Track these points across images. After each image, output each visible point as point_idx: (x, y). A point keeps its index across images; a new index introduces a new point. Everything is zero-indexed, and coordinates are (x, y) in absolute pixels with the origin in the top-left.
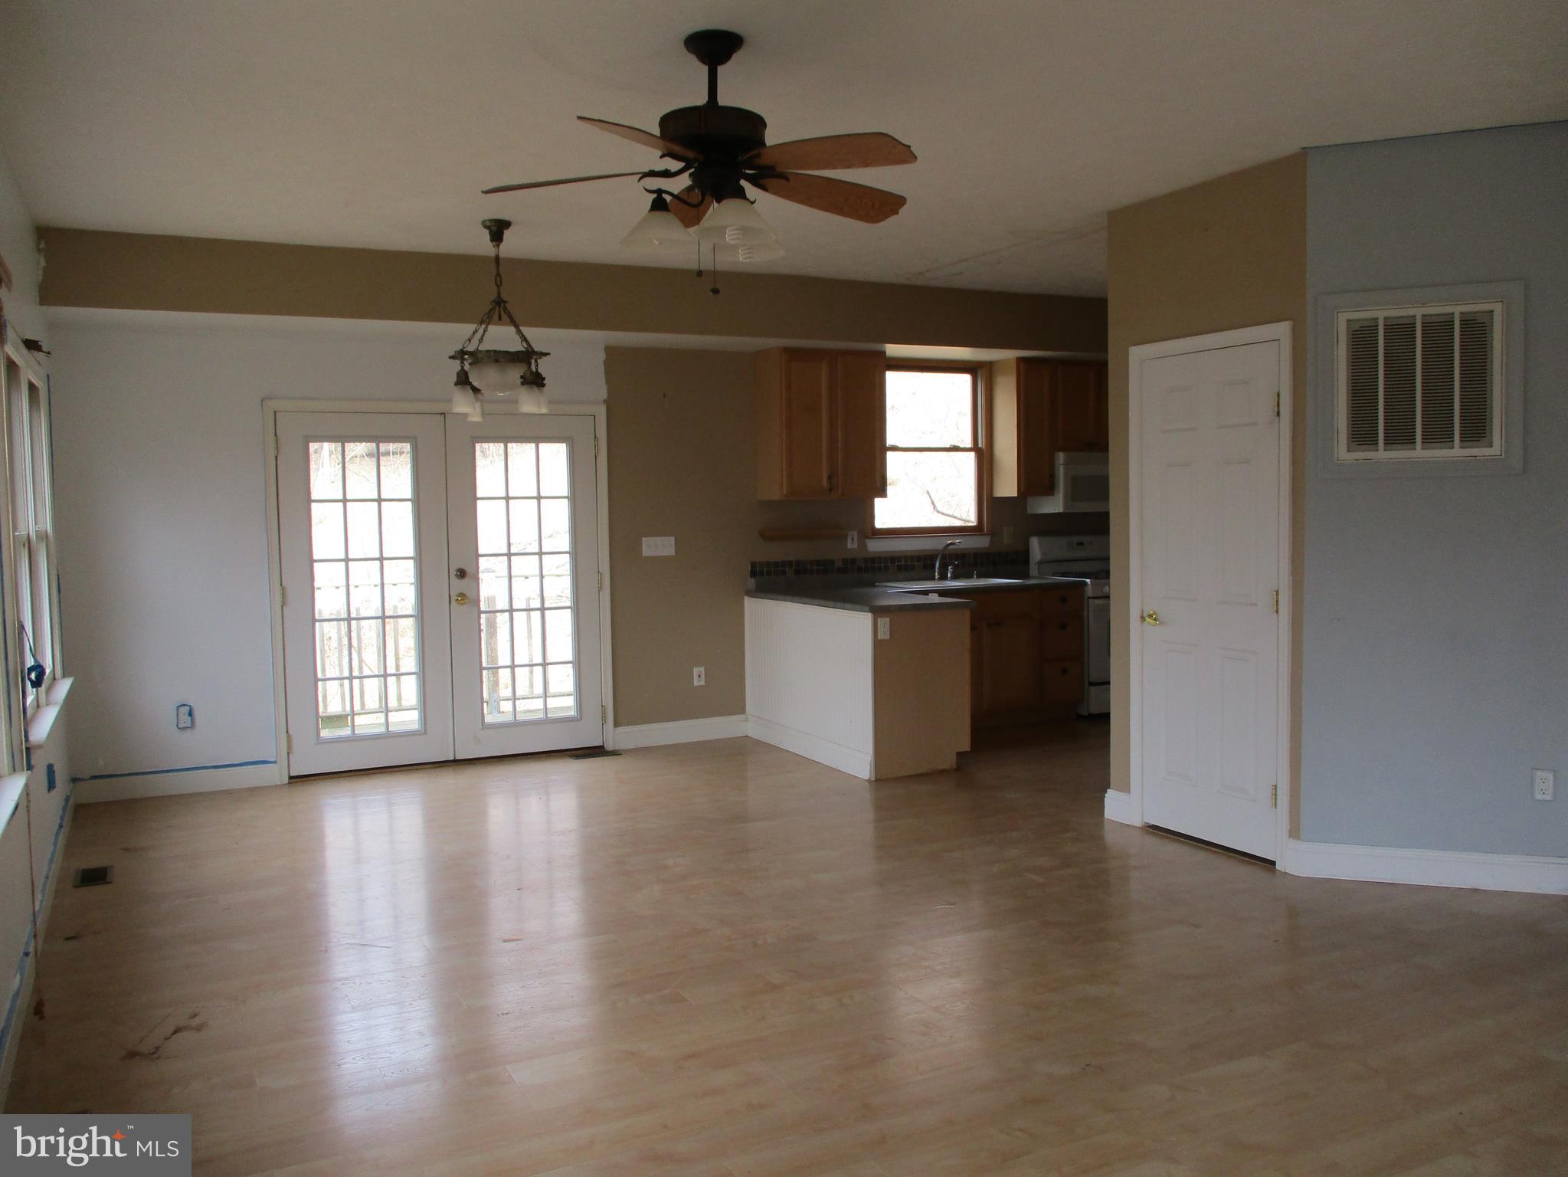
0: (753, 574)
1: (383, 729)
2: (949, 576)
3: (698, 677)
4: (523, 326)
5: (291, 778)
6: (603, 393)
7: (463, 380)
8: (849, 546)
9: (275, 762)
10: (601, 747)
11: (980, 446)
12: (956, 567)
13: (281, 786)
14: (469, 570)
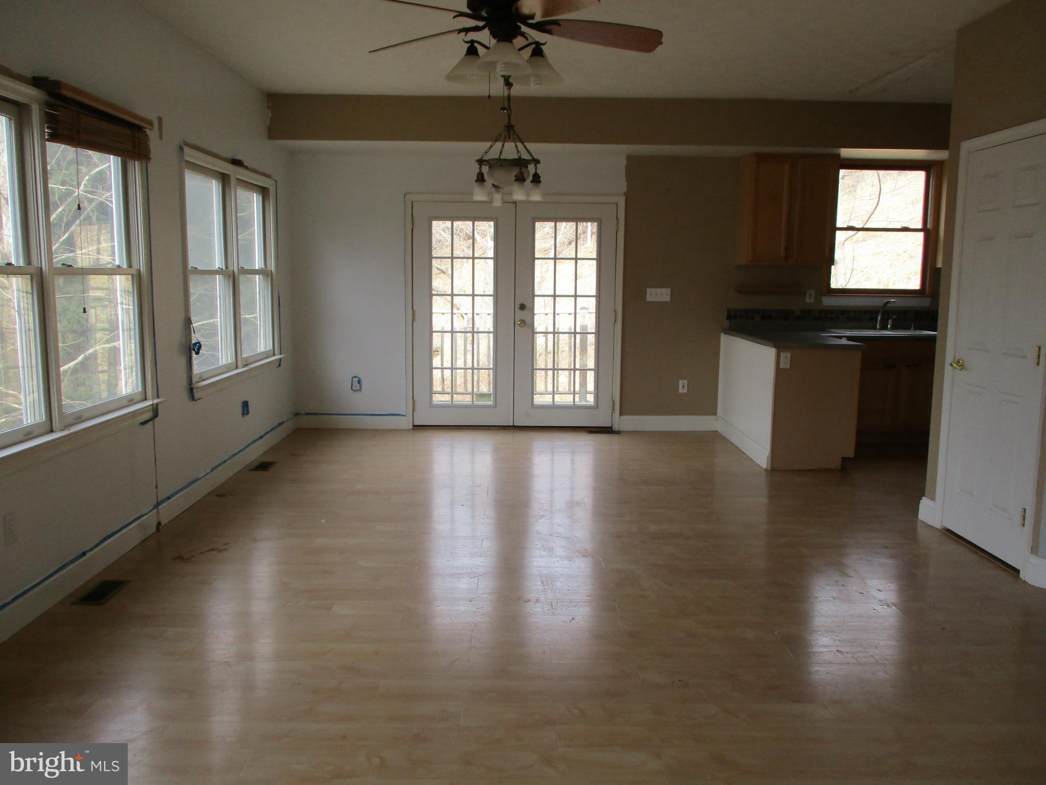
0: (729, 317)
1: (470, 403)
2: (889, 326)
3: (683, 386)
4: (526, 142)
5: (414, 426)
6: (623, 187)
7: (481, 179)
8: (808, 300)
9: (405, 416)
10: (611, 428)
11: (928, 227)
12: (894, 320)
13: (408, 430)
14: (528, 305)
